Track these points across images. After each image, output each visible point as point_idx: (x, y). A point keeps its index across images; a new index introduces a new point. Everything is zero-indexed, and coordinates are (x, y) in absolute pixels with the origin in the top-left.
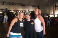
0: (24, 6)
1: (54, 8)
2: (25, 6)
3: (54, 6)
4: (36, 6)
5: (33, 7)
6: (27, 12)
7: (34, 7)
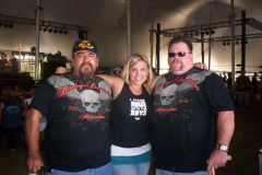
0: (6, 26)
1: (151, 40)
2: (11, 26)
3: (152, 31)
4: (69, 31)
5: (55, 32)
6: (27, 57)
7: (61, 32)
